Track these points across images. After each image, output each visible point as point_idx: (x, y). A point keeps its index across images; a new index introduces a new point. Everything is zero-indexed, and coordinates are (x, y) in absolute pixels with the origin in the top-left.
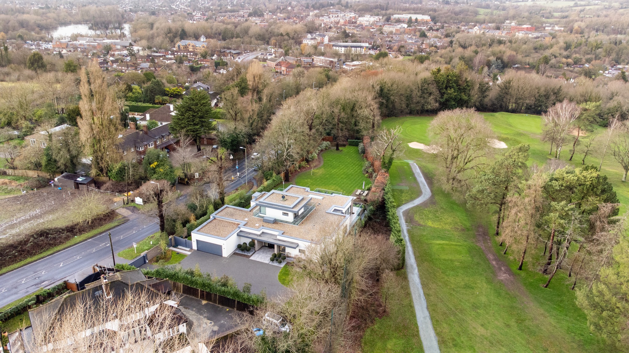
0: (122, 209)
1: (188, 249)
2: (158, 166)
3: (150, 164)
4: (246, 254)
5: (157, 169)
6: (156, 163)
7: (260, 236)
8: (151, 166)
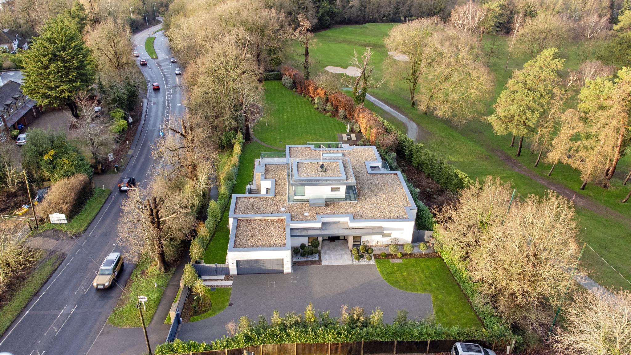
0: (32, 238)
1: (223, 277)
2: (55, 156)
3: (42, 154)
4: (310, 259)
5: (58, 161)
6: (52, 152)
7: (322, 229)
8: (46, 157)
